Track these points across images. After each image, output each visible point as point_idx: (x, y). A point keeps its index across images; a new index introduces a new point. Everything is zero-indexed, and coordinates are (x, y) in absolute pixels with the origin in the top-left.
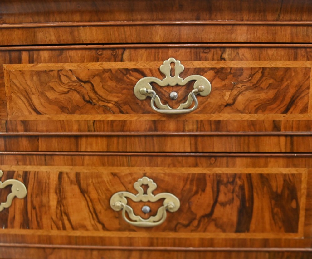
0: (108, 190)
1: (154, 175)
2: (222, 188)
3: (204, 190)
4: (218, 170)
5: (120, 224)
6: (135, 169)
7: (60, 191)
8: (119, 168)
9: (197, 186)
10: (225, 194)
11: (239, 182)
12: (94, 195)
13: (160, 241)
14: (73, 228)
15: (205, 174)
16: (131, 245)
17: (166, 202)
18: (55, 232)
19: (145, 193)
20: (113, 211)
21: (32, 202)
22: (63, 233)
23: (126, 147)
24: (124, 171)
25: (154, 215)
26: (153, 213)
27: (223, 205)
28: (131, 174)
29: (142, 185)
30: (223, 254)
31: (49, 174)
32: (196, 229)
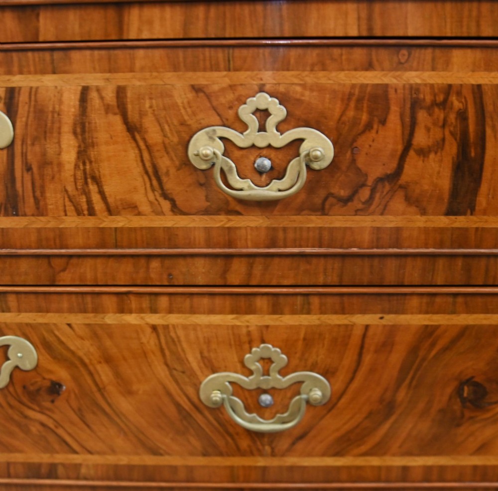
0: (183, 123)
1: (282, 89)
2: (422, 116)
3: (383, 122)
4: (414, 77)
5: (207, 199)
6: (242, 76)
7: (82, 128)
8: (208, 74)
9: (371, 113)
10: (428, 129)
11: (457, 104)
12: (154, 135)
13: (291, 235)
14: (110, 211)
15: (387, 86)
16: (230, 245)
17: (304, 148)
18: (71, 222)
19: (262, 128)
20: (195, 169)
21: (24, 155)
22: (90, 222)
23: (224, 28)
24: (217, 80)
25: (281, 177)
26: (277, 173)
27: (423, 153)
28: (232, 87)
29: (257, 111)
30: (419, 262)
31: (60, 93)
32: (366, 208)
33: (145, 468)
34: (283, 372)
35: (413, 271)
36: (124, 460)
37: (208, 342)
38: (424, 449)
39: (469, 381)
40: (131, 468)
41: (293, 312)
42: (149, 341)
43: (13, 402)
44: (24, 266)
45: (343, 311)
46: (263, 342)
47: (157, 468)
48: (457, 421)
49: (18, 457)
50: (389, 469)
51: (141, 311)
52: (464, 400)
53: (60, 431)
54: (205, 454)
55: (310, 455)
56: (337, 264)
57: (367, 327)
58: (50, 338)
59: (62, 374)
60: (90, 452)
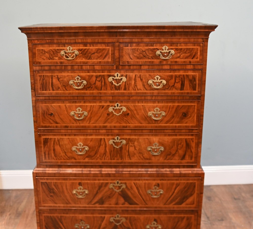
0: (148, 79)
1: (160, 75)
2: (177, 78)
3: (172, 79)
4: (176, 74)
5: (150, 88)
6: (155, 73)
7: (135, 80)
10: (178, 80)
11: (181, 77)
12: (144, 80)
13: (161, 93)
14: (138, 90)
15: (172, 75)
16: (153, 94)
17: (162, 82)
18: (133, 91)
20: (149, 85)
21: (127, 83)
22: (135, 91)
23: (153, 68)
24: (152, 74)
26: (159, 85)
27: (177, 83)
28: (154, 75)
29: (157, 78)
30: (177, 97)
31: (133, 75)
32: (170, 90)
33: (140, 126)
34: (159, 111)
35: (176, 98)
36: (136, 125)
37: (149, 107)
38: (178, 122)
39: (184, 113)
40: (138, 126)
41: (161, 103)
42: (142, 107)
43: (122, 116)
44: (126, 97)
45: (167, 103)
46: (157, 107)
47: (141, 126)
48: (183, 119)
49: (122, 125)
50: (173, 126)
51: (141, 103)
52: (183, 116)
53: (128, 121)
54: (148, 124)
55: (162, 124)
56: (166, 97)
57: (170, 105)
58: (128, 107)
59: (129, 112)
60: (132, 124)
